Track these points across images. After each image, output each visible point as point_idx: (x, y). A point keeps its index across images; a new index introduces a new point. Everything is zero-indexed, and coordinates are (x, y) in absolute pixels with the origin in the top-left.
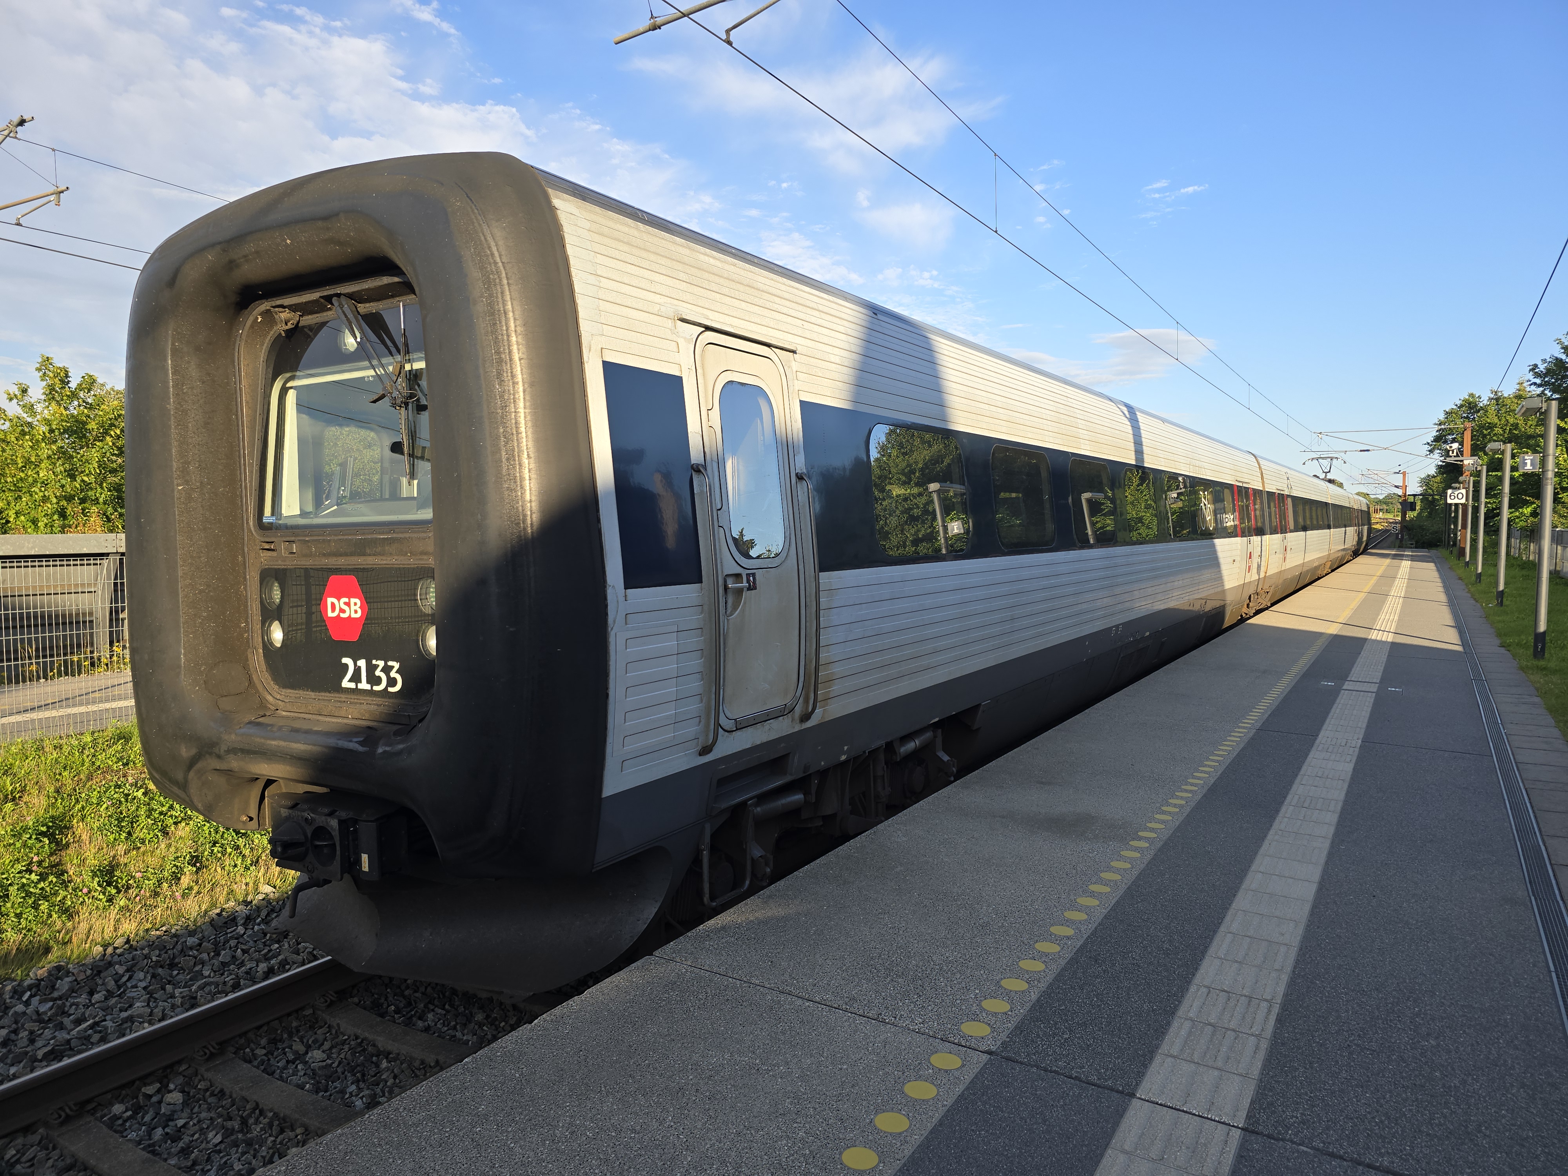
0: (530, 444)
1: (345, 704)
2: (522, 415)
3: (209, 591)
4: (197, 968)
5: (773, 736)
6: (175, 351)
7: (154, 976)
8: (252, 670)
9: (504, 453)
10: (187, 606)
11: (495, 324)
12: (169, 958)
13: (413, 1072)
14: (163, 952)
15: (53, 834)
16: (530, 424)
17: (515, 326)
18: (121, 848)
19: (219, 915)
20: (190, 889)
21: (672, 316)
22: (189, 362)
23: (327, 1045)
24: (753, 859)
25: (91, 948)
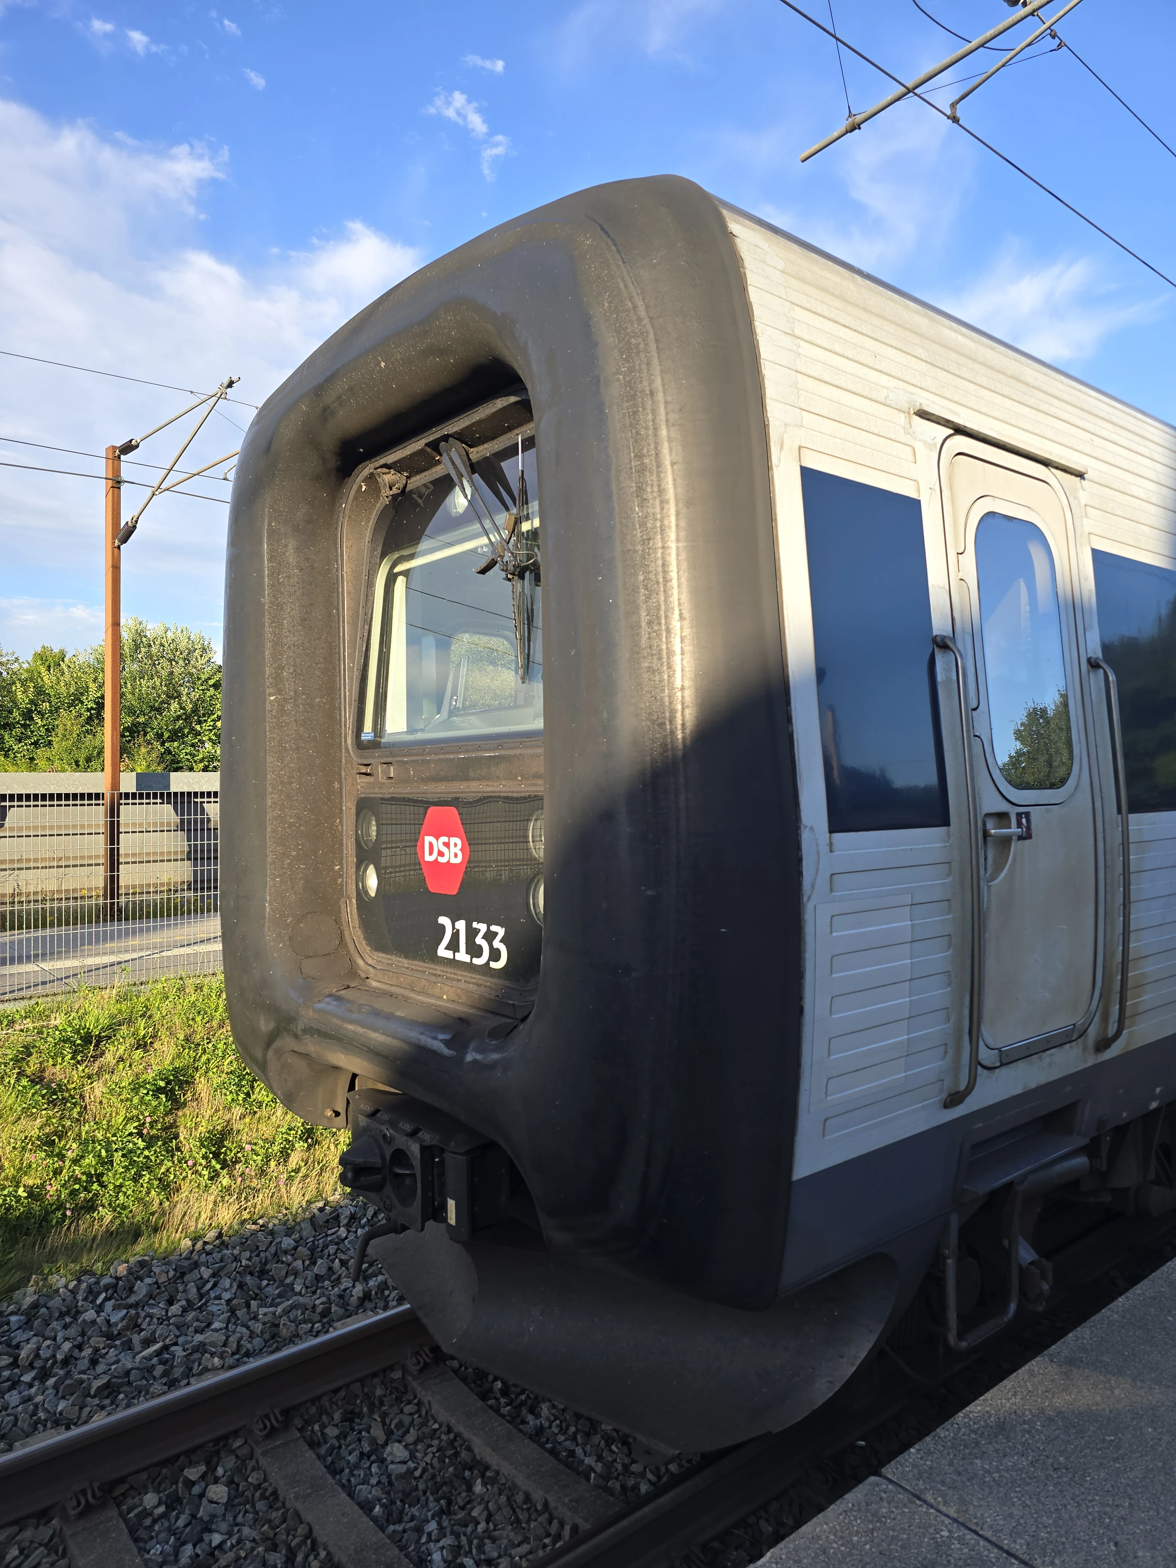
0: (685, 597)
1: (439, 979)
2: (673, 552)
3: (300, 825)
4: (288, 1281)
5: (1055, 1074)
6: (272, 532)
7: (241, 1286)
8: (344, 924)
9: (643, 614)
10: (274, 843)
11: (635, 413)
12: (260, 1261)
13: (514, 1511)
14: (255, 1254)
15: (172, 1090)
16: (684, 565)
17: (667, 414)
18: (238, 1111)
19: (321, 1210)
20: (297, 1171)
21: (905, 406)
22: (286, 546)
23: (411, 1438)
24: (1020, 1267)
25: (180, 1239)
